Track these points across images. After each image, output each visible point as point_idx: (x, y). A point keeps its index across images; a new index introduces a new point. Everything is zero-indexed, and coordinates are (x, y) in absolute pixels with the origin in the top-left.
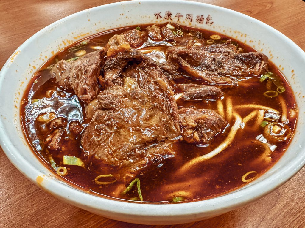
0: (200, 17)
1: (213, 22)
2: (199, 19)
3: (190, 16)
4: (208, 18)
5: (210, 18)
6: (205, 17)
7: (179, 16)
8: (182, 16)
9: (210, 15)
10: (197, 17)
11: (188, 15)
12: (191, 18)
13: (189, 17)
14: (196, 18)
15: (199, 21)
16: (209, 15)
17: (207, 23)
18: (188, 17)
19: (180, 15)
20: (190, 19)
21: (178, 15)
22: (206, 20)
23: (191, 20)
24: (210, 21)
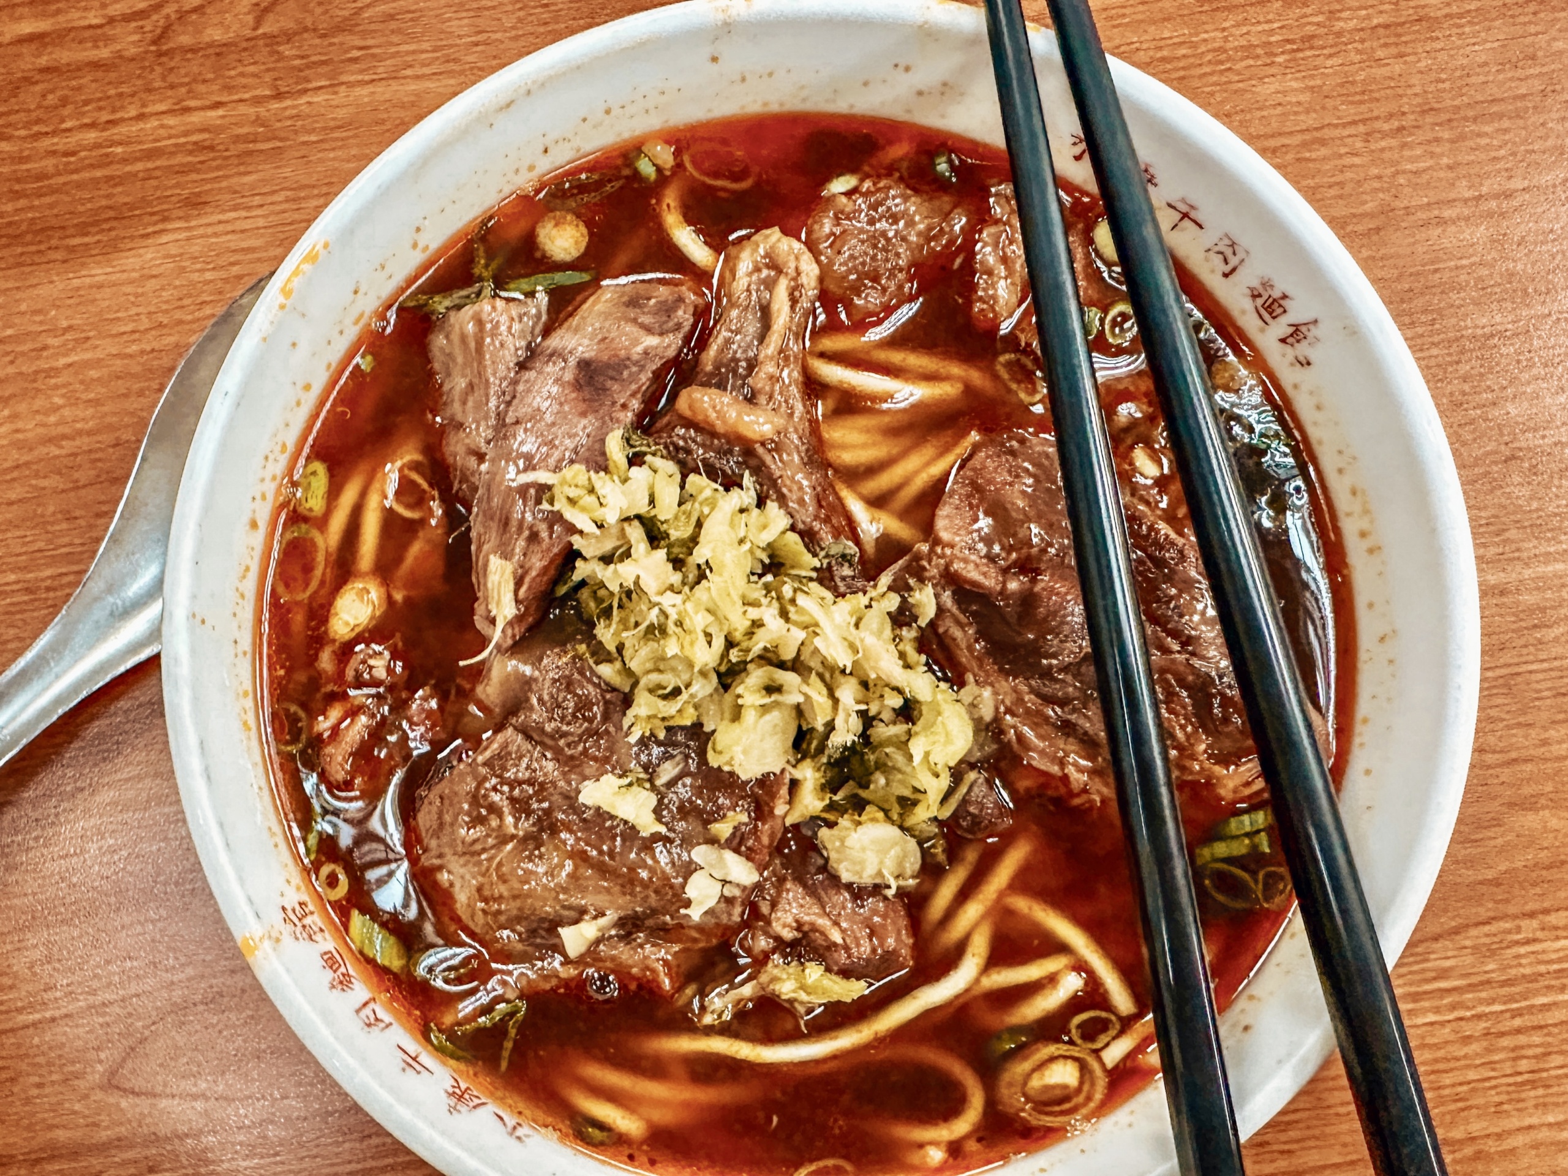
0: (1276, 294)
1: (1309, 364)
2: (1265, 297)
3: (1234, 254)
4: (1303, 329)
5: (1310, 335)
6: (1297, 312)
7: (1185, 216)
8: (1201, 227)
9: (1320, 325)
10: (1263, 284)
11: (1227, 242)
12: (1233, 261)
13: (1228, 252)
14: (1255, 283)
15: (1259, 302)
16: (1316, 321)
17: (1283, 341)
18: (1221, 248)
19: (1193, 214)
20: (1226, 262)
21: (1184, 208)
22: (1291, 330)
23: (1227, 269)
24: (1302, 349)
